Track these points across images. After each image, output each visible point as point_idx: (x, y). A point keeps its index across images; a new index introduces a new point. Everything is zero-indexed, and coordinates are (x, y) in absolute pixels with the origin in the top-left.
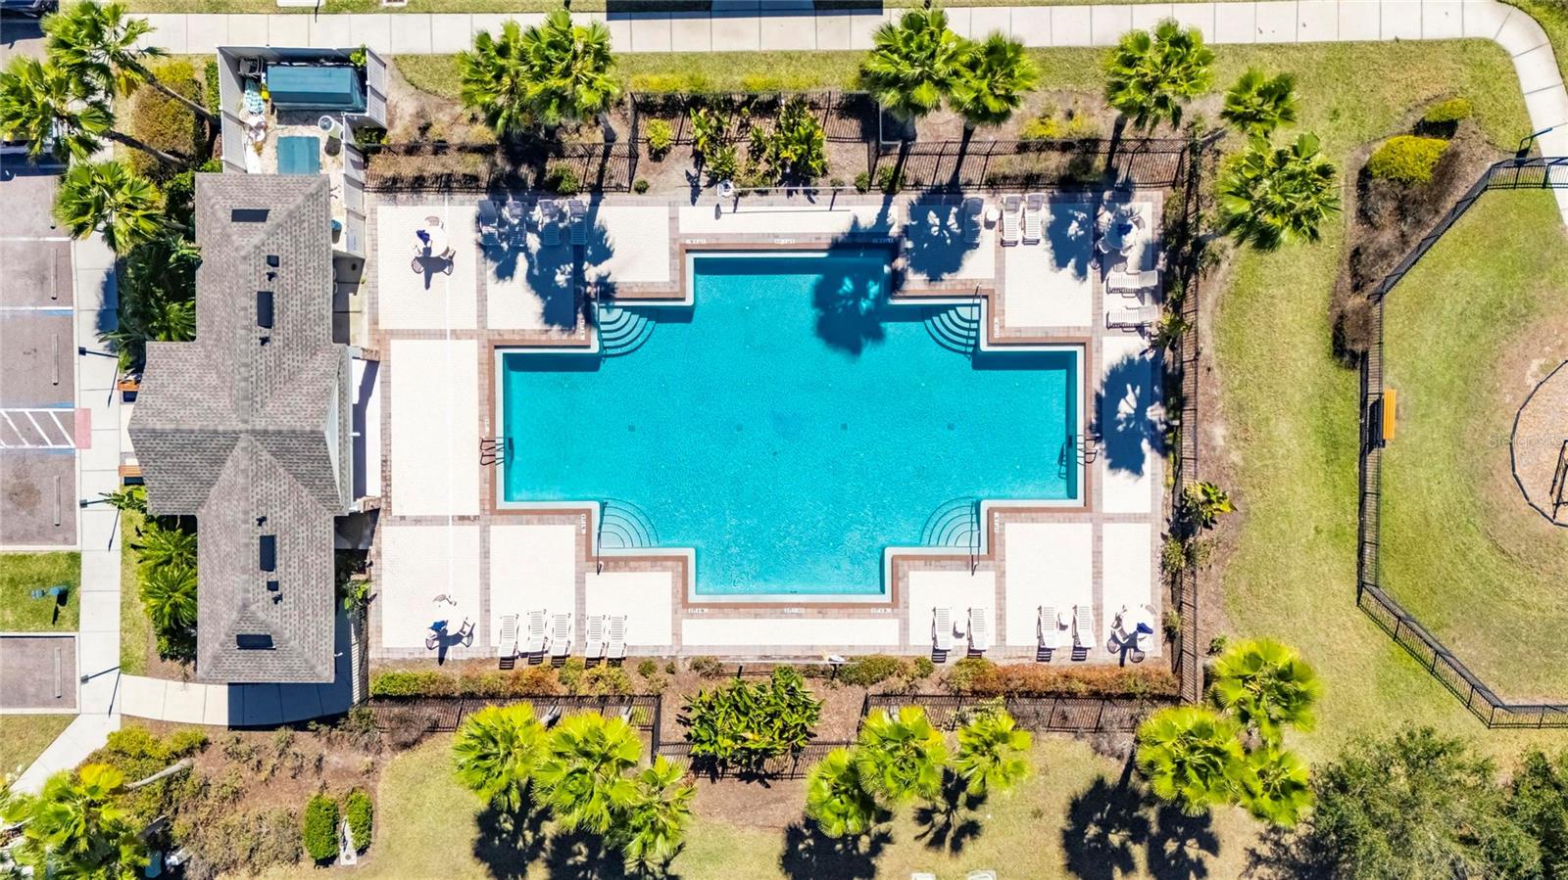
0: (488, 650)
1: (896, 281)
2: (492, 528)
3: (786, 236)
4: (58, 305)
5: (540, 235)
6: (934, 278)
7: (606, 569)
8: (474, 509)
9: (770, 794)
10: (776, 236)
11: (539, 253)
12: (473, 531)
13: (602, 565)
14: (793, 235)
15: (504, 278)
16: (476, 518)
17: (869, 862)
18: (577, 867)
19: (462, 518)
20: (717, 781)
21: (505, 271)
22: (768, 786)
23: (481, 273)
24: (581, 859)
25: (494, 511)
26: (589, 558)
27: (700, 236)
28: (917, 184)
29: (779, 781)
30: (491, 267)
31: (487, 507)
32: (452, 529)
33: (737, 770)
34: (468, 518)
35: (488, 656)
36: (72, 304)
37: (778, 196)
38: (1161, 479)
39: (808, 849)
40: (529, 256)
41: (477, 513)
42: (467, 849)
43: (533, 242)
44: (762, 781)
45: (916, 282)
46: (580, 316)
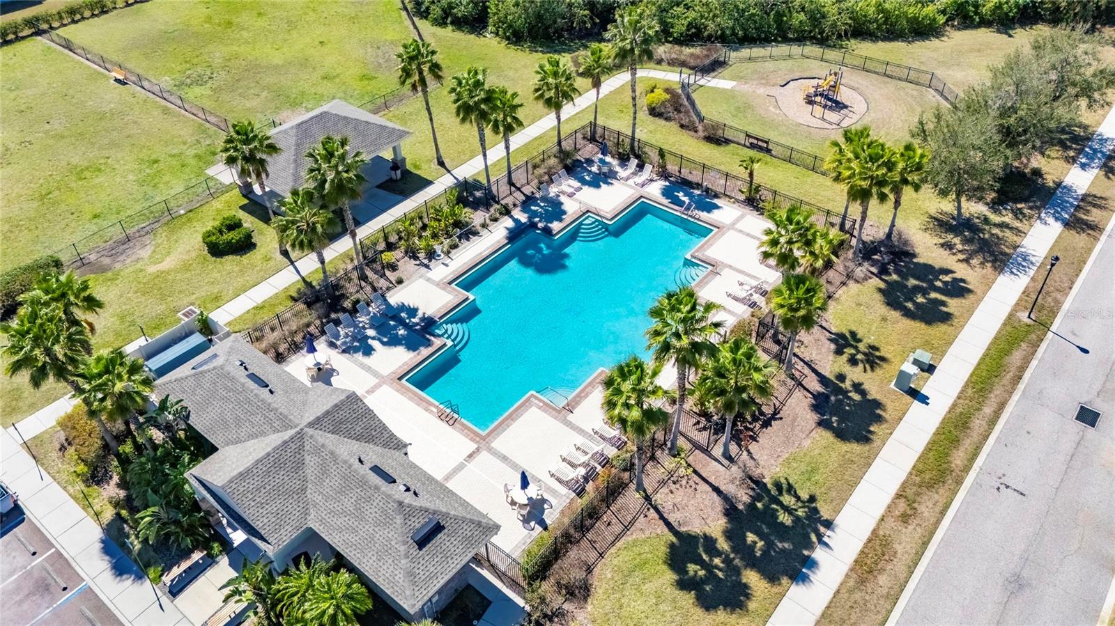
0: (565, 498)
1: (548, 232)
2: (492, 445)
3: (484, 251)
4: (71, 590)
5: (370, 328)
6: (561, 220)
7: (574, 408)
8: (473, 446)
9: (787, 420)
10: (481, 253)
11: (378, 333)
12: (484, 455)
13: (569, 408)
14: (488, 248)
15: (371, 354)
16: (478, 449)
17: (869, 400)
18: (765, 552)
19: (470, 456)
20: (758, 439)
21: (368, 351)
22: (781, 418)
23: (355, 362)
24: (760, 544)
25: (483, 438)
26: (559, 412)
27: (448, 276)
28: (515, 205)
29: (781, 412)
30: (359, 356)
31: (478, 439)
32: (470, 466)
33: (758, 426)
34: (474, 452)
35: (568, 501)
36: (83, 580)
37: (465, 243)
38: (727, 203)
39: (839, 422)
40: (373, 338)
41: (476, 446)
42: (699, 612)
43: (371, 333)
44: (775, 419)
45: (555, 226)
46: (428, 336)
